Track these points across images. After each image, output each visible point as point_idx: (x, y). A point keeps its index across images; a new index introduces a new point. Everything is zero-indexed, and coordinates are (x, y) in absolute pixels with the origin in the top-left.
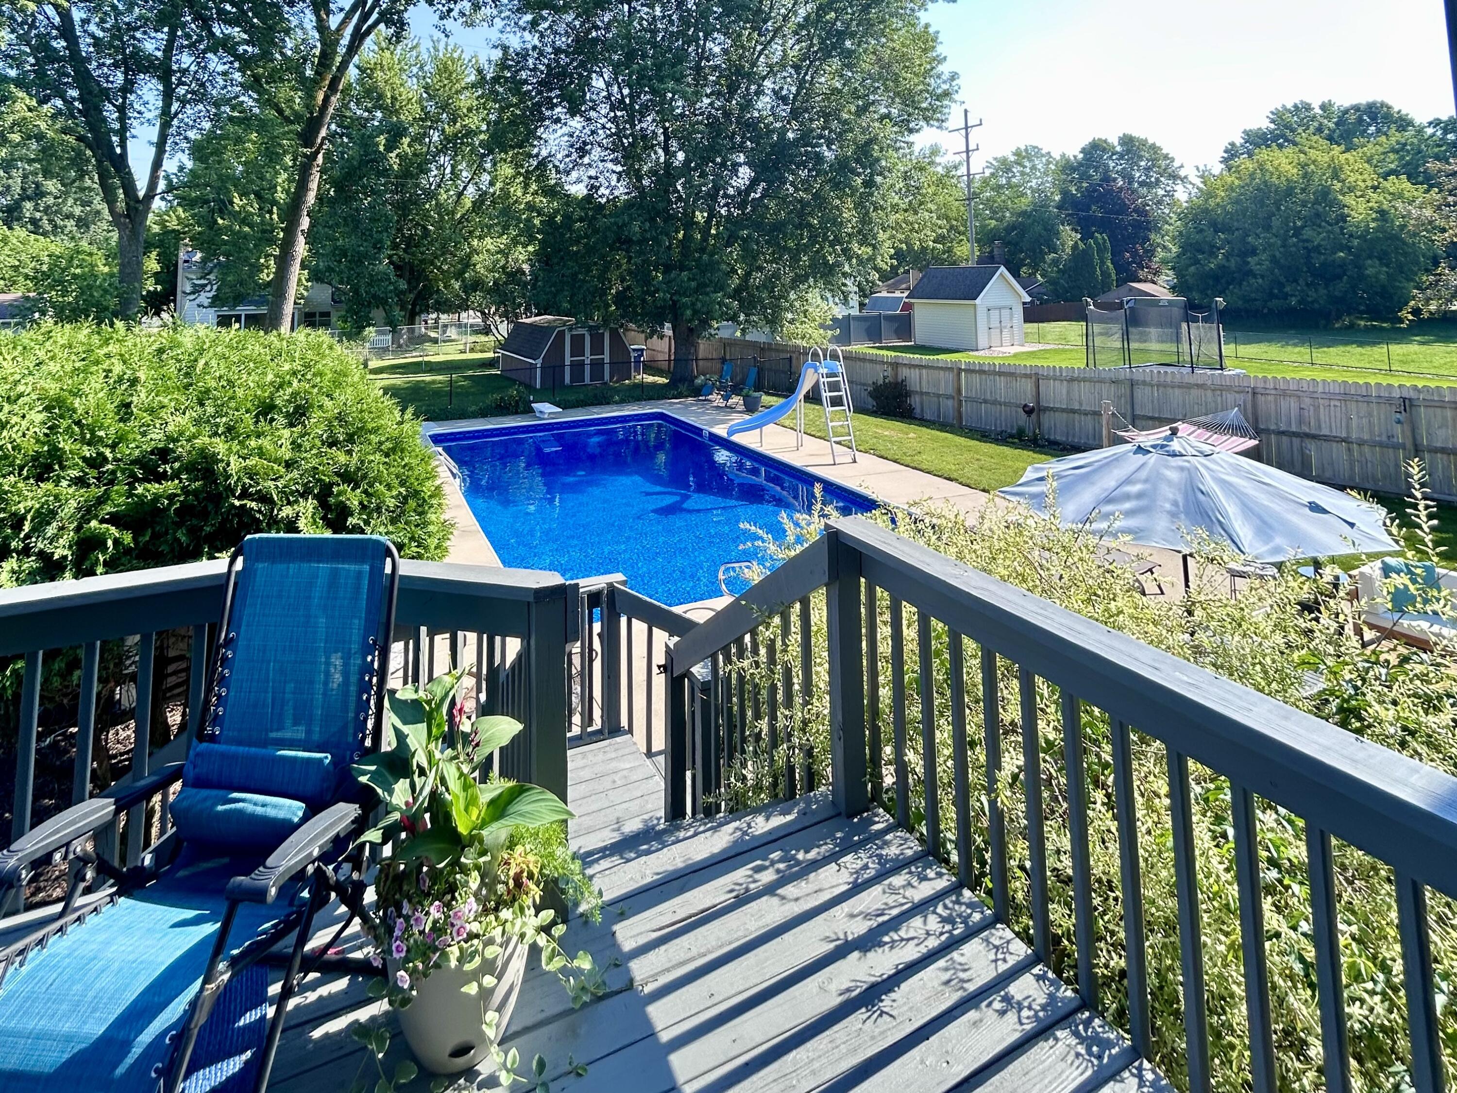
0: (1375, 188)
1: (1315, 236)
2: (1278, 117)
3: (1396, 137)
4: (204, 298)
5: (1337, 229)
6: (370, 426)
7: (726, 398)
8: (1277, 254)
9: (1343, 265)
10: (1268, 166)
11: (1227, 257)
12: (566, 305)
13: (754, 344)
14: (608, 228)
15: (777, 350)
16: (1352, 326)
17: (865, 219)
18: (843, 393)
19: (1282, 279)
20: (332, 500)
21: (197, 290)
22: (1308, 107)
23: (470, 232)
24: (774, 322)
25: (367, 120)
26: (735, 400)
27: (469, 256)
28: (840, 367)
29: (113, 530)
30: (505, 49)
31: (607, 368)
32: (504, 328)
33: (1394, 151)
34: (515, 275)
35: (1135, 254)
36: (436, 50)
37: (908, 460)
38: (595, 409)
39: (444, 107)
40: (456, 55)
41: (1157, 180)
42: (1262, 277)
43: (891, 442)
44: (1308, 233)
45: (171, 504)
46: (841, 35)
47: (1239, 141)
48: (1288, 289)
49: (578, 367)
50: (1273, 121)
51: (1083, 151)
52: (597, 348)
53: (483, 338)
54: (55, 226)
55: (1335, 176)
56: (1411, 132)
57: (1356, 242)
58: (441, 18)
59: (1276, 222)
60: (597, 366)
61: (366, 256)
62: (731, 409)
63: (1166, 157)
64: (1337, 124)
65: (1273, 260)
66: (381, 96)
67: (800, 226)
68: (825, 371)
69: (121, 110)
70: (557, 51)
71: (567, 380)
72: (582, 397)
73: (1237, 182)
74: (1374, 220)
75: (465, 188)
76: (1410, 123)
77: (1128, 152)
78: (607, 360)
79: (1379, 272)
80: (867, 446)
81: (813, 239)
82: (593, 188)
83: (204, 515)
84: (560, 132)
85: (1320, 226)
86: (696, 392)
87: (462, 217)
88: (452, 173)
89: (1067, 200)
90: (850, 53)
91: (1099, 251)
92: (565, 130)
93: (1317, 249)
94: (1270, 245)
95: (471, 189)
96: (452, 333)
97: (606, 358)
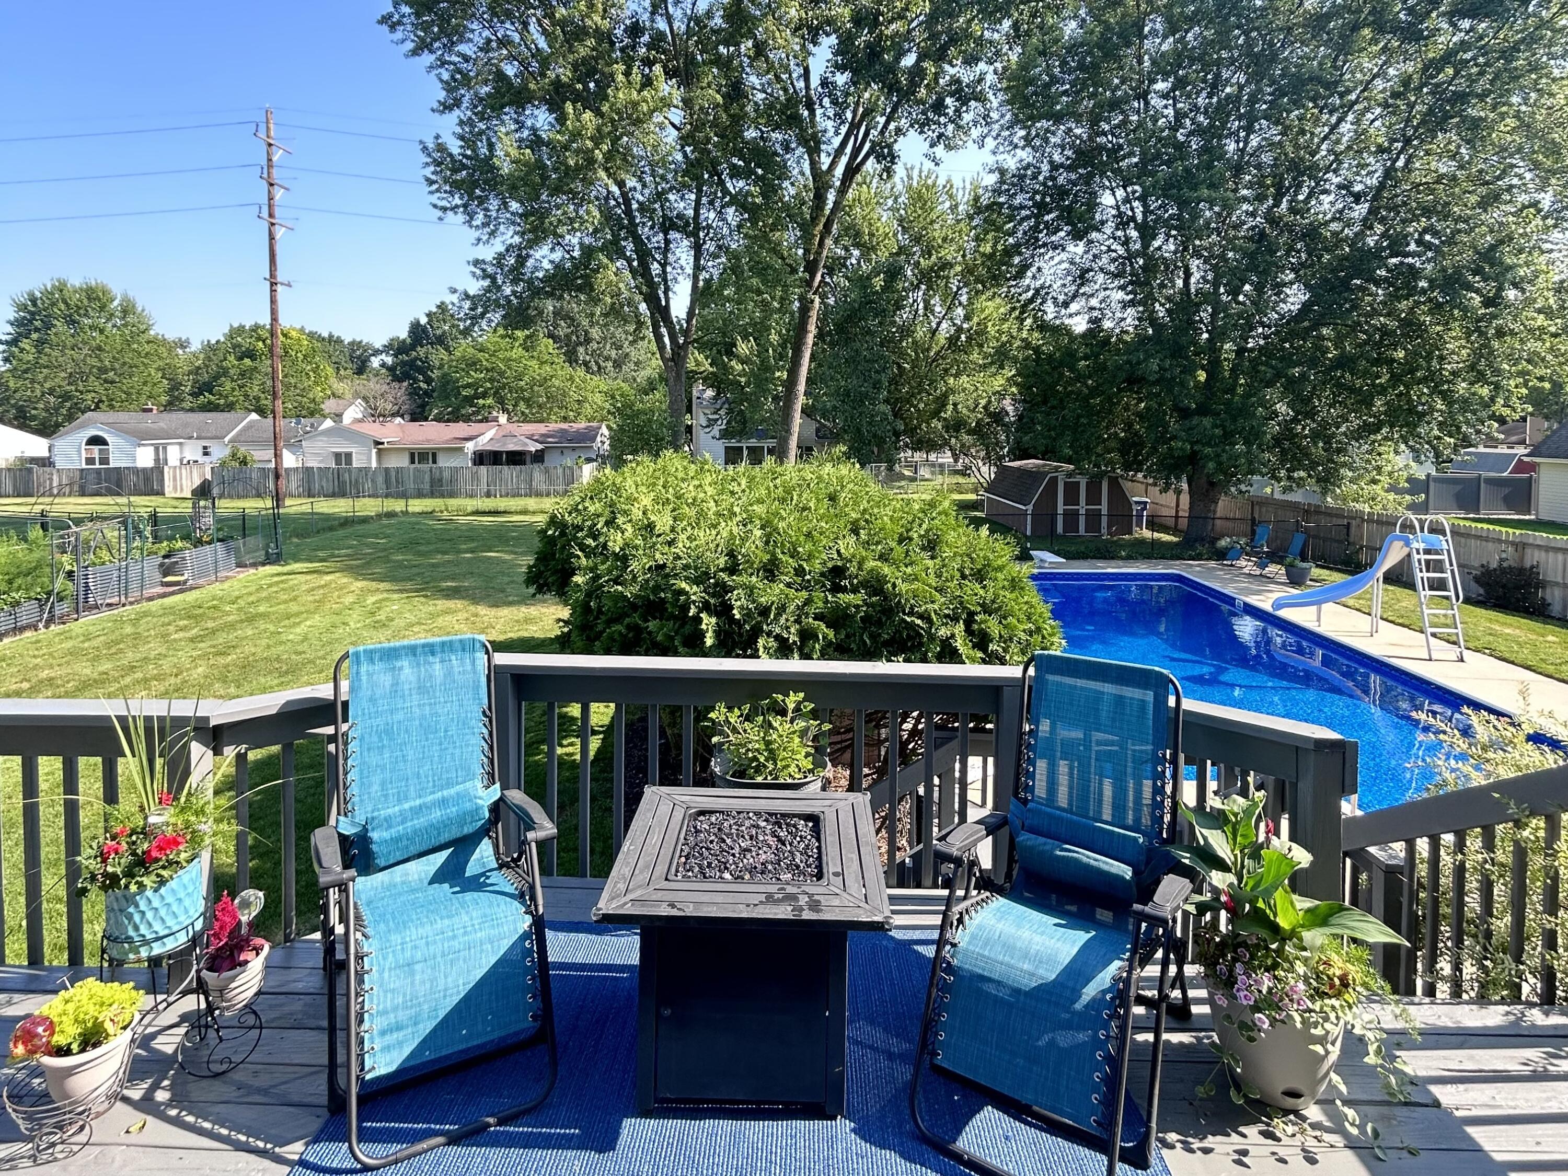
4: (716, 431)
6: (995, 564)
7: (1263, 566)
12: (1068, 452)
13: (1294, 506)
14: (1119, 368)
15: (1330, 515)
17: (1483, 352)
18: (1448, 575)
20: (976, 627)
21: (711, 423)
23: (946, 370)
24: (1328, 480)
25: (845, 259)
26: (1272, 569)
27: (945, 396)
28: (1444, 543)
29: (823, 626)
30: (1002, 172)
31: (1104, 520)
32: (987, 472)
34: (998, 417)
36: (910, 177)
37: (1551, 669)
38: (1100, 564)
39: (917, 240)
40: (930, 182)
43: (1519, 644)
45: (857, 612)
46: (1461, 98)
49: (1071, 518)
52: (1094, 497)
53: (961, 480)
54: (599, 367)
58: (932, 146)
60: (1093, 518)
61: (866, 396)
62: (1270, 580)
66: (858, 234)
67: (1377, 362)
68: (1422, 546)
69: (663, 266)
70: (1054, 167)
71: (1060, 529)
72: (1082, 549)
75: (939, 324)
78: (1104, 511)
80: (1478, 644)
81: (1395, 379)
82: (1095, 321)
83: (880, 624)
84: (1057, 259)
86: (1221, 555)
87: (937, 353)
88: (926, 308)
90: (1476, 124)
92: (1064, 256)
95: (944, 325)
96: (924, 472)
97: (1104, 510)
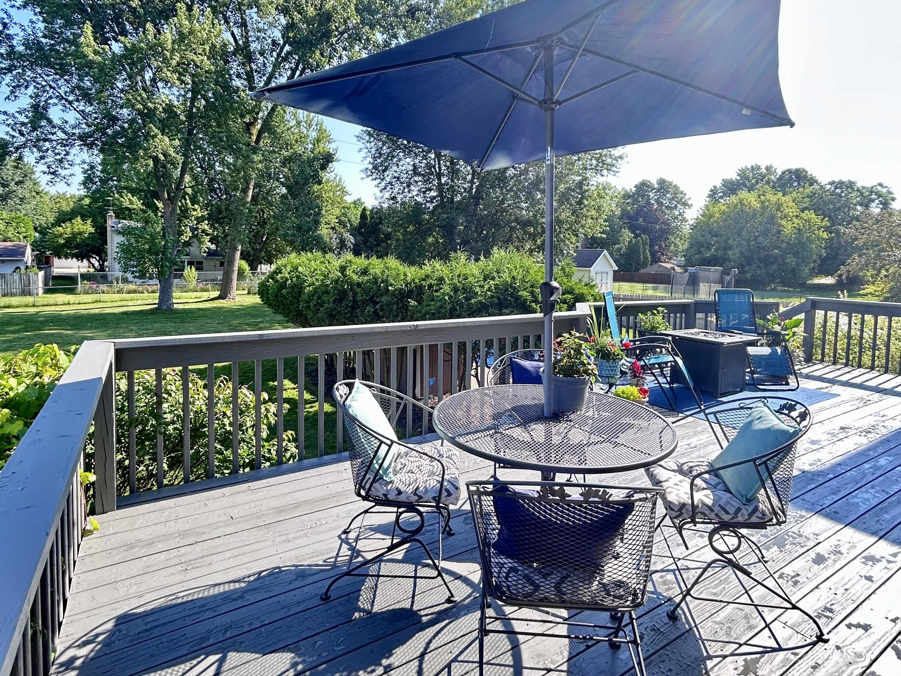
0: (797, 216)
1: (764, 242)
2: (743, 173)
3: (809, 190)
5: (775, 238)
8: (744, 251)
9: (776, 257)
10: (745, 202)
11: (716, 250)
16: (774, 290)
19: (744, 263)
22: (759, 168)
33: (809, 196)
35: (660, 247)
41: (676, 206)
42: (734, 262)
44: (761, 239)
47: (719, 185)
48: (746, 269)
50: (739, 175)
51: (636, 186)
55: (778, 209)
56: (816, 186)
57: (784, 245)
59: (744, 233)
63: (682, 192)
64: (778, 179)
65: (741, 252)
73: (726, 210)
74: (795, 233)
76: (816, 182)
77: (662, 188)
79: (792, 261)
85: (767, 236)
89: (624, 214)
91: (644, 245)
93: (763, 248)
94: (742, 245)
